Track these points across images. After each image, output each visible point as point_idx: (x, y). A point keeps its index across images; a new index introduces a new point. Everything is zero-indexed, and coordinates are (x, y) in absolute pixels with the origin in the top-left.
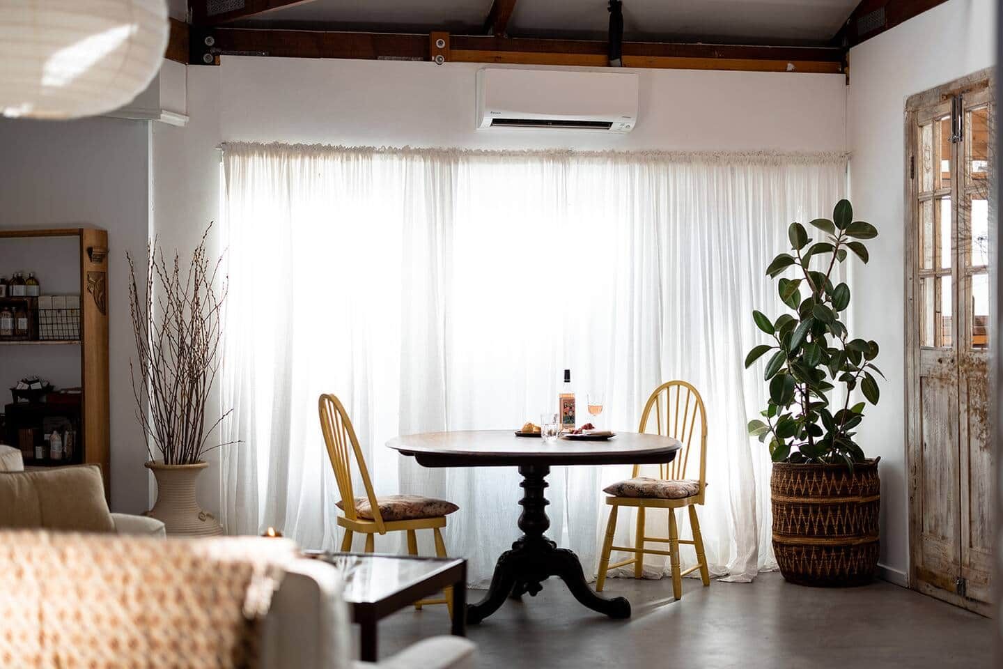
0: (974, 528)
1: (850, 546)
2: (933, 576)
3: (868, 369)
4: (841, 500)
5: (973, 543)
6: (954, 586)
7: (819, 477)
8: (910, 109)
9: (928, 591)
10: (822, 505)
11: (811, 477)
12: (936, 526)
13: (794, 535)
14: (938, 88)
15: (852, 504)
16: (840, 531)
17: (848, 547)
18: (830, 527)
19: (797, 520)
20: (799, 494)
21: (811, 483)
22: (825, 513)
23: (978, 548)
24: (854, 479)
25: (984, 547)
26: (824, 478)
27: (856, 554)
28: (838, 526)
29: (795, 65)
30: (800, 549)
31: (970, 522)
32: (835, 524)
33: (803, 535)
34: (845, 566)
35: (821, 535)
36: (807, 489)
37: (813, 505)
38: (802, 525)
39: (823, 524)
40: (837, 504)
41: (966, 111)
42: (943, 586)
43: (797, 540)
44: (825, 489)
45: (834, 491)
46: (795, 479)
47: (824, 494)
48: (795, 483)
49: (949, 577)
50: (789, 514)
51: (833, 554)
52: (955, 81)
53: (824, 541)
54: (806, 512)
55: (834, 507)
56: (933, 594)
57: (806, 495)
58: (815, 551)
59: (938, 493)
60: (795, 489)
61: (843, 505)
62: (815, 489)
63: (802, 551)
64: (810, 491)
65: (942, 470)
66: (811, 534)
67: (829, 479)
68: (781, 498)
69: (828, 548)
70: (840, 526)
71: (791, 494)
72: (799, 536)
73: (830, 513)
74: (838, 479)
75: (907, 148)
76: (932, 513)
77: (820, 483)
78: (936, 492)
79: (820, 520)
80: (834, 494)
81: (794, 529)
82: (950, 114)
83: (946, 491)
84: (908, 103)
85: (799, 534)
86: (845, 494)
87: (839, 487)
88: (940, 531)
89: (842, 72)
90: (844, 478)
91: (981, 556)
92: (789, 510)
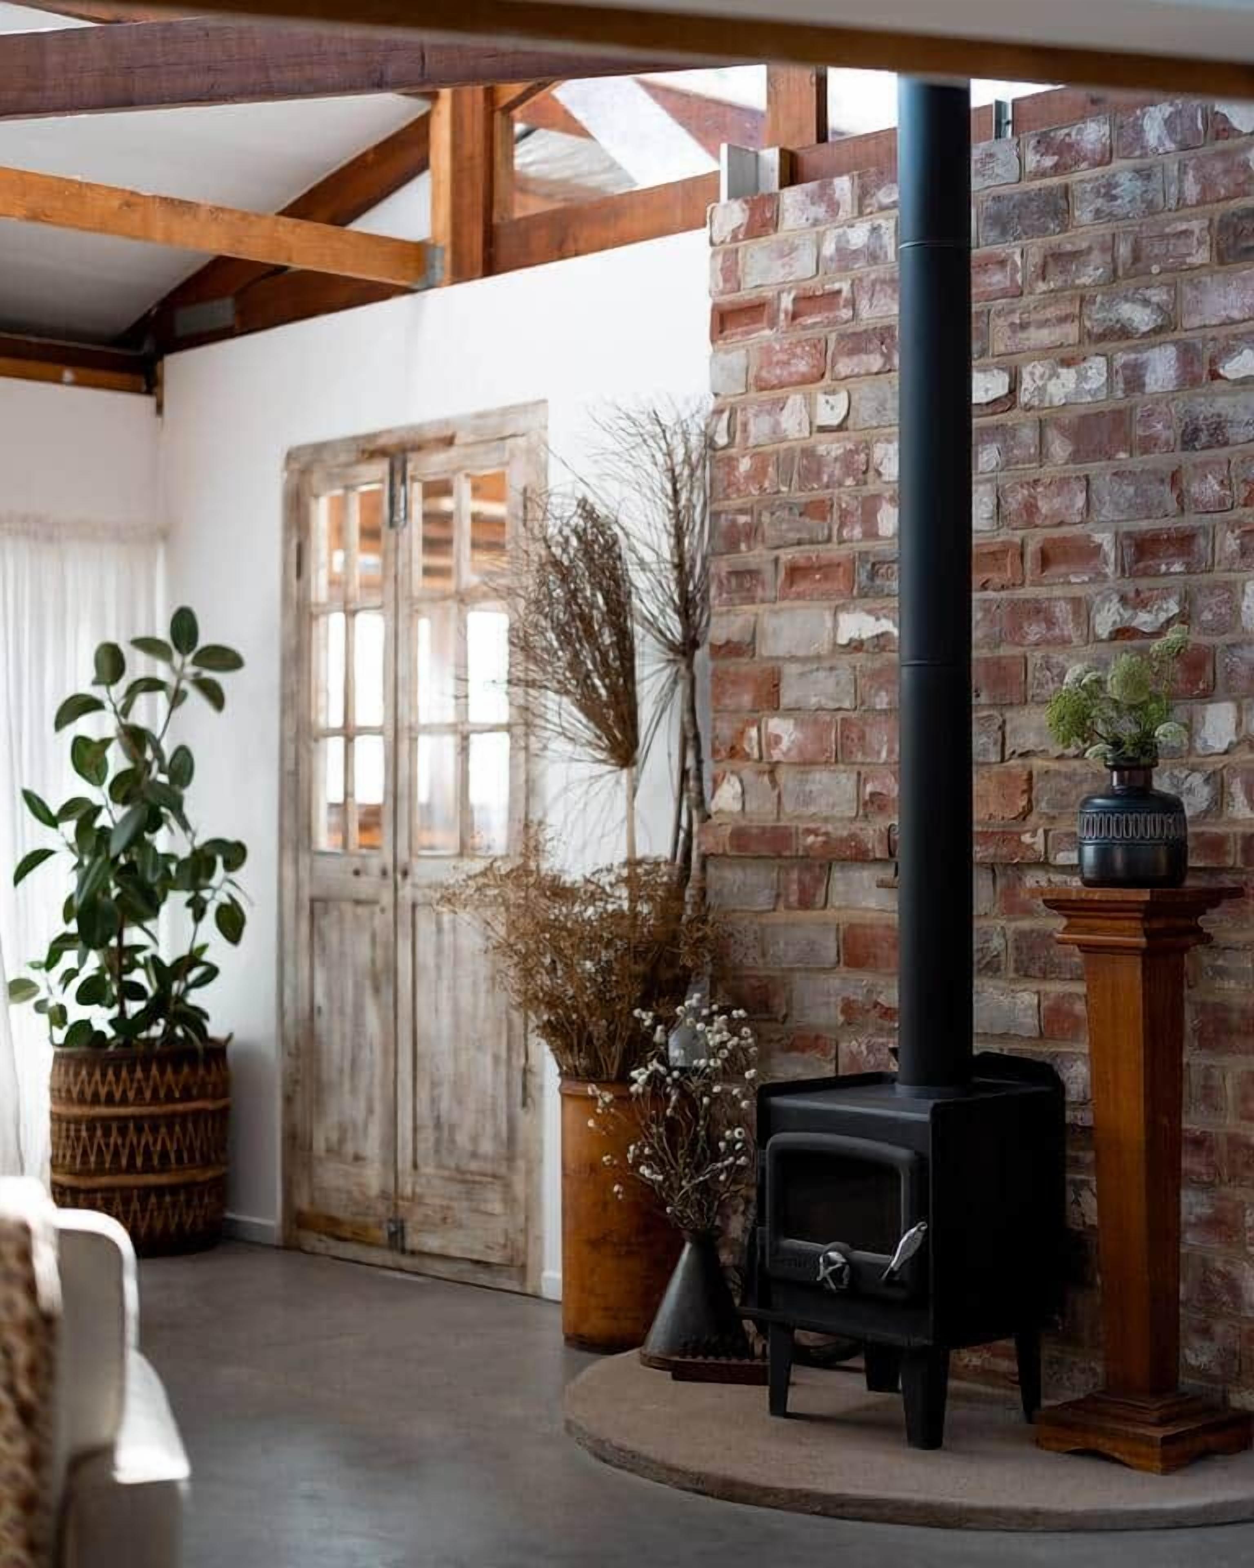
0: (421, 1136)
1: (196, 1184)
2: (334, 1221)
3: (228, 887)
4: (180, 1107)
5: (420, 1162)
6: (382, 1235)
7: (146, 1071)
8: (296, 466)
9: (320, 1247)
10: (152, 1117)
11: (132, 1071)
12: (342, 1141)
13: (100, 1170)
14: (355, 439)
15: (197, 1113)
16: (179, 1160)
17: (188, 1187)
18: (164, 1155)
19: (107, 1145)
20: (110, 1100)
21: (132, 1081)
22: (155, 1130)
23: (428, 1170)
24: (201, 1071)
25: (440, 1166)
26: (154, 1071)
27: (201, 1198)
28: (176, 1151)
29: (76, 374)
30: (110, 1195)
31: (415, 1129)
32: (172, 1147)
33: (117, 1170)
34: (185, 1217)
35: (148, 1169)
36: (124, 1092)
37: (133, 1117)
38: (116, 1155)
39: (152, 1149)
40: (174, 1115)
41: (414, 479)
42: (359, 1237)
43: (104, 1181)
44: (155, 1091)
45: (170, 1091)
46: (104, 1075)
47: (155, 1099)
48: (103, 1083)
49: (371, 1220)
50: (91, 1137)
51: (168, 1199)
52: (389, 432)
53: (152, 1179)
54: (123, 1132)
55: (170, 1119)
56: (334, 1252)
57: (124, 1102)
58: (139, 1196)
59: (347, 1086)
60: (103, 1091)
61: (184, 1116)
62: (140, 1091)
63: (113, 1199)
64: (131, 1095)
65: (357, 1048)
66: (131, 1168)
67: (162, 1073)
68: (77, 1111)
69: (160, 1190)
70: (179, 1152)
71: (95, 1100)
72: (111, 1172)
73: (163, 1130)
74: (177, 1071)
75: (287, 528)
76: (332, 1118)
77: (147, 1078)
78: (341, 1084)
79: (147, 1144)
80: (170, 1098)
81: (100, 1162)
82: (381, 481)
83: (363, 1081)
84: (291, 457)
85: (110, 1169)
86: (187, 1096)
87: (177, 1086)
88: (349, 1149)
89: (149, 392)
90: (186, 1070)
91: (436, 1182)
92: (91, 1130)
